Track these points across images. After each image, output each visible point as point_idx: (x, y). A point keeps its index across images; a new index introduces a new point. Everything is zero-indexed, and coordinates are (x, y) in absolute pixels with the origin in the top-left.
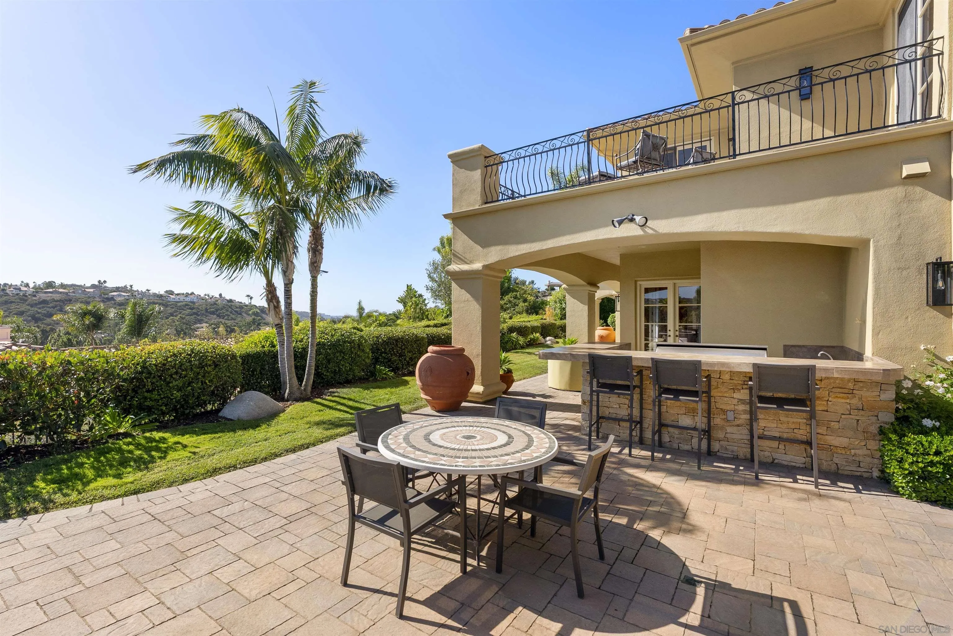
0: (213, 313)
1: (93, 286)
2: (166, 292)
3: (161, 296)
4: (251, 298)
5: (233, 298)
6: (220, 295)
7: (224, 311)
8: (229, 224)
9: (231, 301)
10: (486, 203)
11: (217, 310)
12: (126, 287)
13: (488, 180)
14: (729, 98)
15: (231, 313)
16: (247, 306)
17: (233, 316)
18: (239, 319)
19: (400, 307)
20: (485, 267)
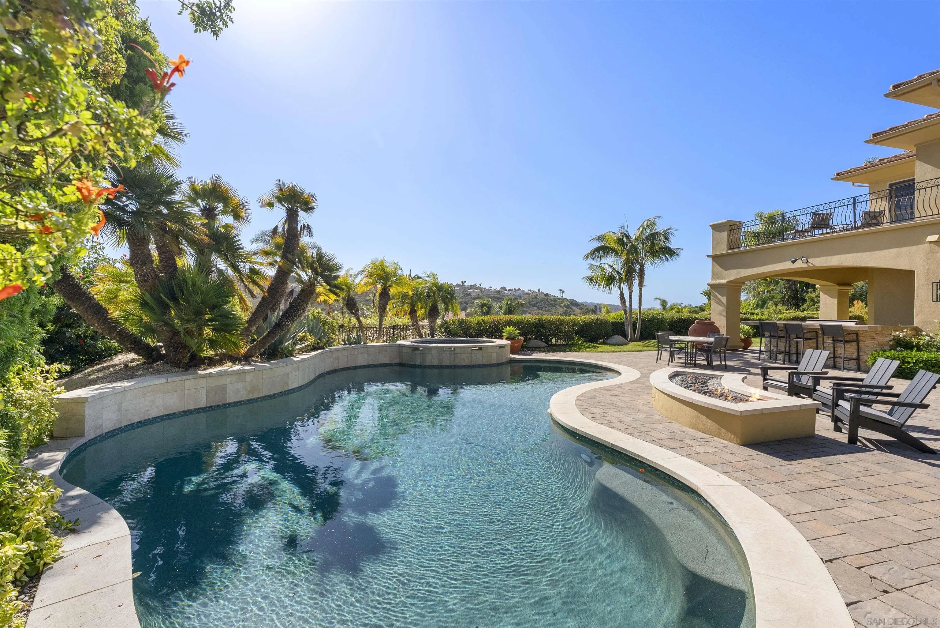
0: (534, 305)
1: (458, 285)
2: (501, 288)
3: (499, 292)
4: (563, 292)
5: (549, 293)
6: (539, 290)
7: (542, 303)
8: (609, 270)
9: (547, 295)
10: (730, 249)
11: (537, 303)
12: (476, 285)
13: (731, 237)
14: (852, 200)
15: (548, 305)
16: (559, 299)
17: (549, 308)
18: (554, 311)
19: (705, 300)
20: (728, 282)
